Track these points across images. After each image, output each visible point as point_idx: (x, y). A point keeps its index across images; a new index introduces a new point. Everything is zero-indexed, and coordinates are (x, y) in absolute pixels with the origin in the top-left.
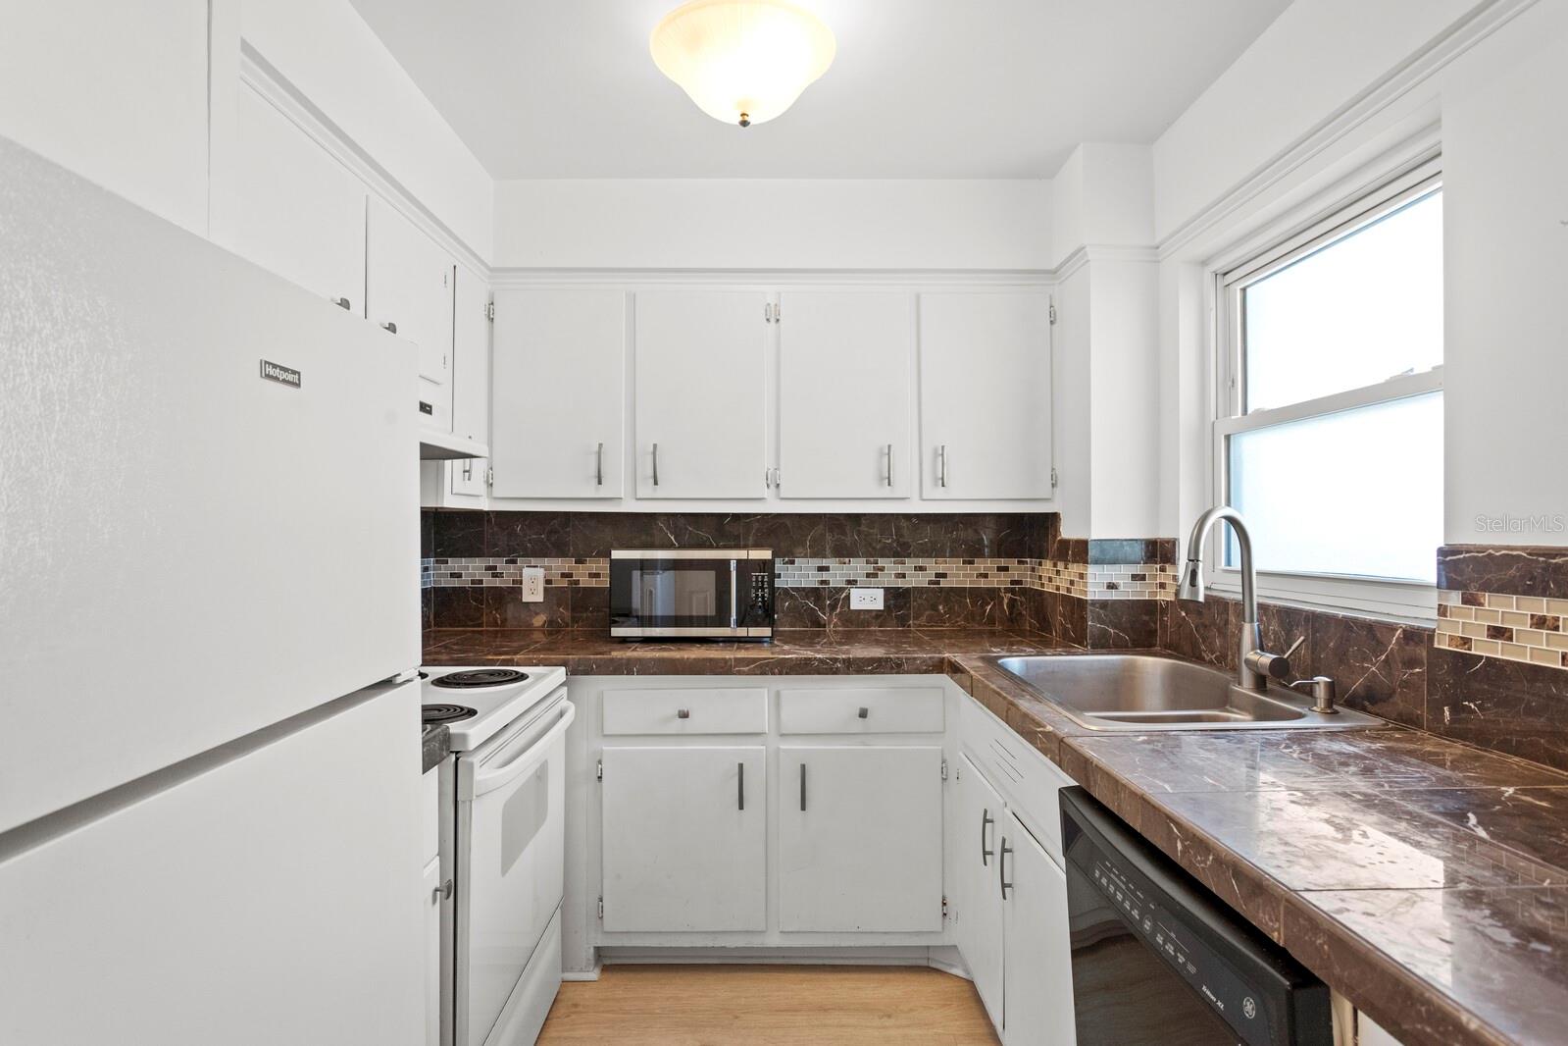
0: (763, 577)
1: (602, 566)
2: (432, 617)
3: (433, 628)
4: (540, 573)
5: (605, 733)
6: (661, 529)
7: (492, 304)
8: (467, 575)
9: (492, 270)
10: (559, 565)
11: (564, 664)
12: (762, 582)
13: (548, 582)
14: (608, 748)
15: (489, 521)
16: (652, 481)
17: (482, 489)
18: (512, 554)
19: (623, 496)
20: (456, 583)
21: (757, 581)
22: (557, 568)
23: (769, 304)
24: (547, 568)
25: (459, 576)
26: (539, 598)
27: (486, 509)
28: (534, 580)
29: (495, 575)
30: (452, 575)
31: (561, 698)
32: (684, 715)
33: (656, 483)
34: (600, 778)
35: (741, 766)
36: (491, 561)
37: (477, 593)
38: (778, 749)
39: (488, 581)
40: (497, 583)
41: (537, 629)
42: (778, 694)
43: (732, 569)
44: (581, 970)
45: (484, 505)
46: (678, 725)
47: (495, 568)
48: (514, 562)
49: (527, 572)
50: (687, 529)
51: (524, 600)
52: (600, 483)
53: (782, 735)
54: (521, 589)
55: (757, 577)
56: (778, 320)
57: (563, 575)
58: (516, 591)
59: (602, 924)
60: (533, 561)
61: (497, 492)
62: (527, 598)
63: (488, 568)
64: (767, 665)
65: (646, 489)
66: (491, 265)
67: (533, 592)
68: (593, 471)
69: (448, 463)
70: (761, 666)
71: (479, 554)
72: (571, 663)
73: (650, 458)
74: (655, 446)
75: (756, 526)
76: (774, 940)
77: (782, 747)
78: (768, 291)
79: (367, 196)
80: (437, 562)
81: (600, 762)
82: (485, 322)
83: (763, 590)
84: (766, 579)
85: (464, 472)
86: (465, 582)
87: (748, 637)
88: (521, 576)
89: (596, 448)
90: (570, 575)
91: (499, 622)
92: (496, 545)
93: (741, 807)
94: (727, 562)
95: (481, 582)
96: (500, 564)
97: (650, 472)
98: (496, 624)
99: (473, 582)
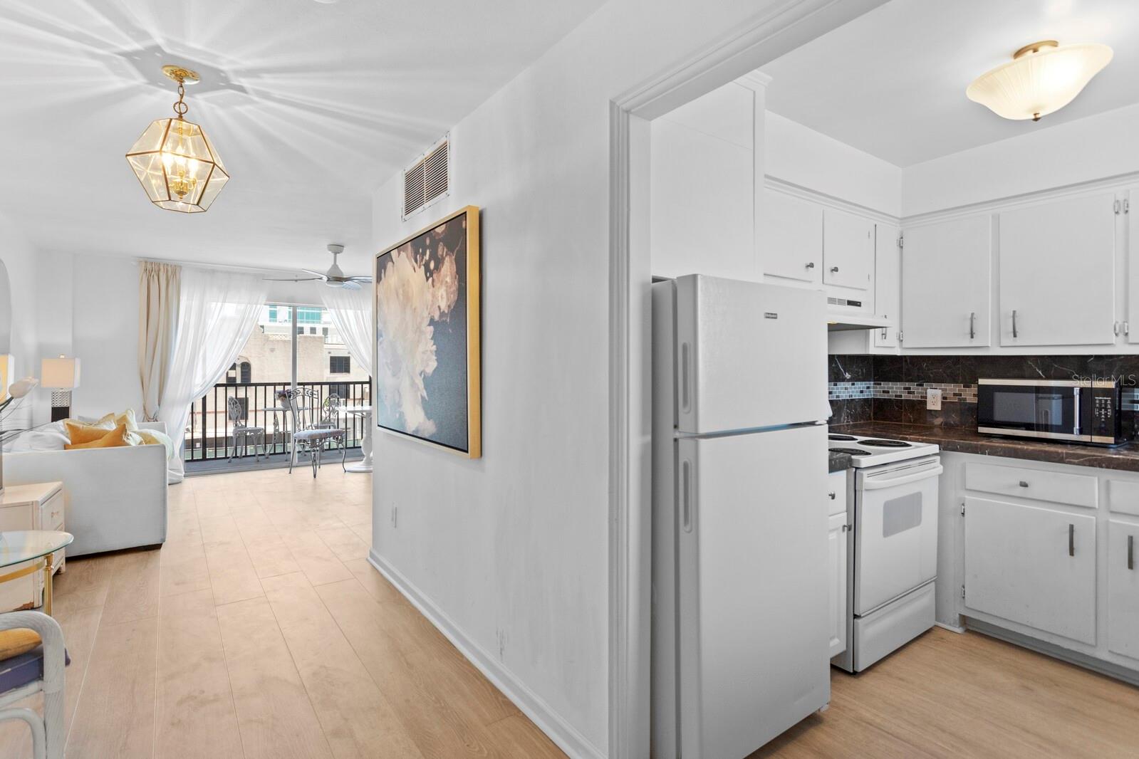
0: (1106, 400)
1: (974, 390)
2: (872, 414)
3: (873, 421)
4: (939, 392)
5: (967, 487)
6: (1030, 366)
7: (902, 238)
8: (892, 392)
9: (901, 219)
10: (952, 388)
11: (939, 443)
12: (1106, 404)
13: (944, 398)
14: (969, 498)
15: (906, 361)
16: (1012, 335)
17: (896, 343)
18: (922, 379)
19: (990, 345)
20: (886, 396)
21: (1101, 404)
22: (951, 390)
23: (1118, 201)
24: (943, 390)
25: (888, 392)
26: (938, 407)
27: (899, 354)
28: (934, 397)
29: (909, 393)
30: (884, 392)
31: (934, 461)
32: (1024, 485)
33: (1015, 336)
34: (963, 514)
35: (1072, 527)
36: (907, 385)
37: (899, 403)
38: (1108, 521)
39: (905, 396)
40: (911, 397)
41: (936, 426)
42: (1108, 482)
43: (1075, 393)
44: (950, 624)
45: (898, 352)
46: (1020, 491)
47: (910, 388)
48: (922, 385)
49: (930, 392)
50: (1052, 366)
51: (928, 408)
52: (972, 337)
53: (1112, 512)
54: (926, 401)
55: (1101, 400)
56: (1127, 211)
57: (955, 395)
58: (923, 403)
59: (964, 602)
60: (934, 385)
61: (905, 345)
62: (930, 407)
63: (905, 388)
64: (1096, 460)
65: (1008, 340)
66: (900, 217)
67: (934, 403)
68: (968, 330)
69: (871, 330)
70: (1089, 461)
71: (900, 380)
72: (943, 443)
73: (1011, 320)
74: (1014, 312)
75: (1119, 364)
76: (1103, 655)
77: (1111, 520)
78: (1118, 191)
79: (823, 211)
80: (875, 384)
81: (963, 505)
82: (897, 249)
83: (1106, 409)
84: (1109, 402)
85: (883, 334)
86: (892, 396)
87: (1091, 442)
88: (926, 393)
89: (970, 316)
90: (961, 395)
91: (912, 420)
92: (910, 375)
93: (1072, 553)
94: (1072, 389)
95: (901, 396)
96: (913, 386)
97: (1011, 329)
98: (910, 422)
99: (896, 396)
